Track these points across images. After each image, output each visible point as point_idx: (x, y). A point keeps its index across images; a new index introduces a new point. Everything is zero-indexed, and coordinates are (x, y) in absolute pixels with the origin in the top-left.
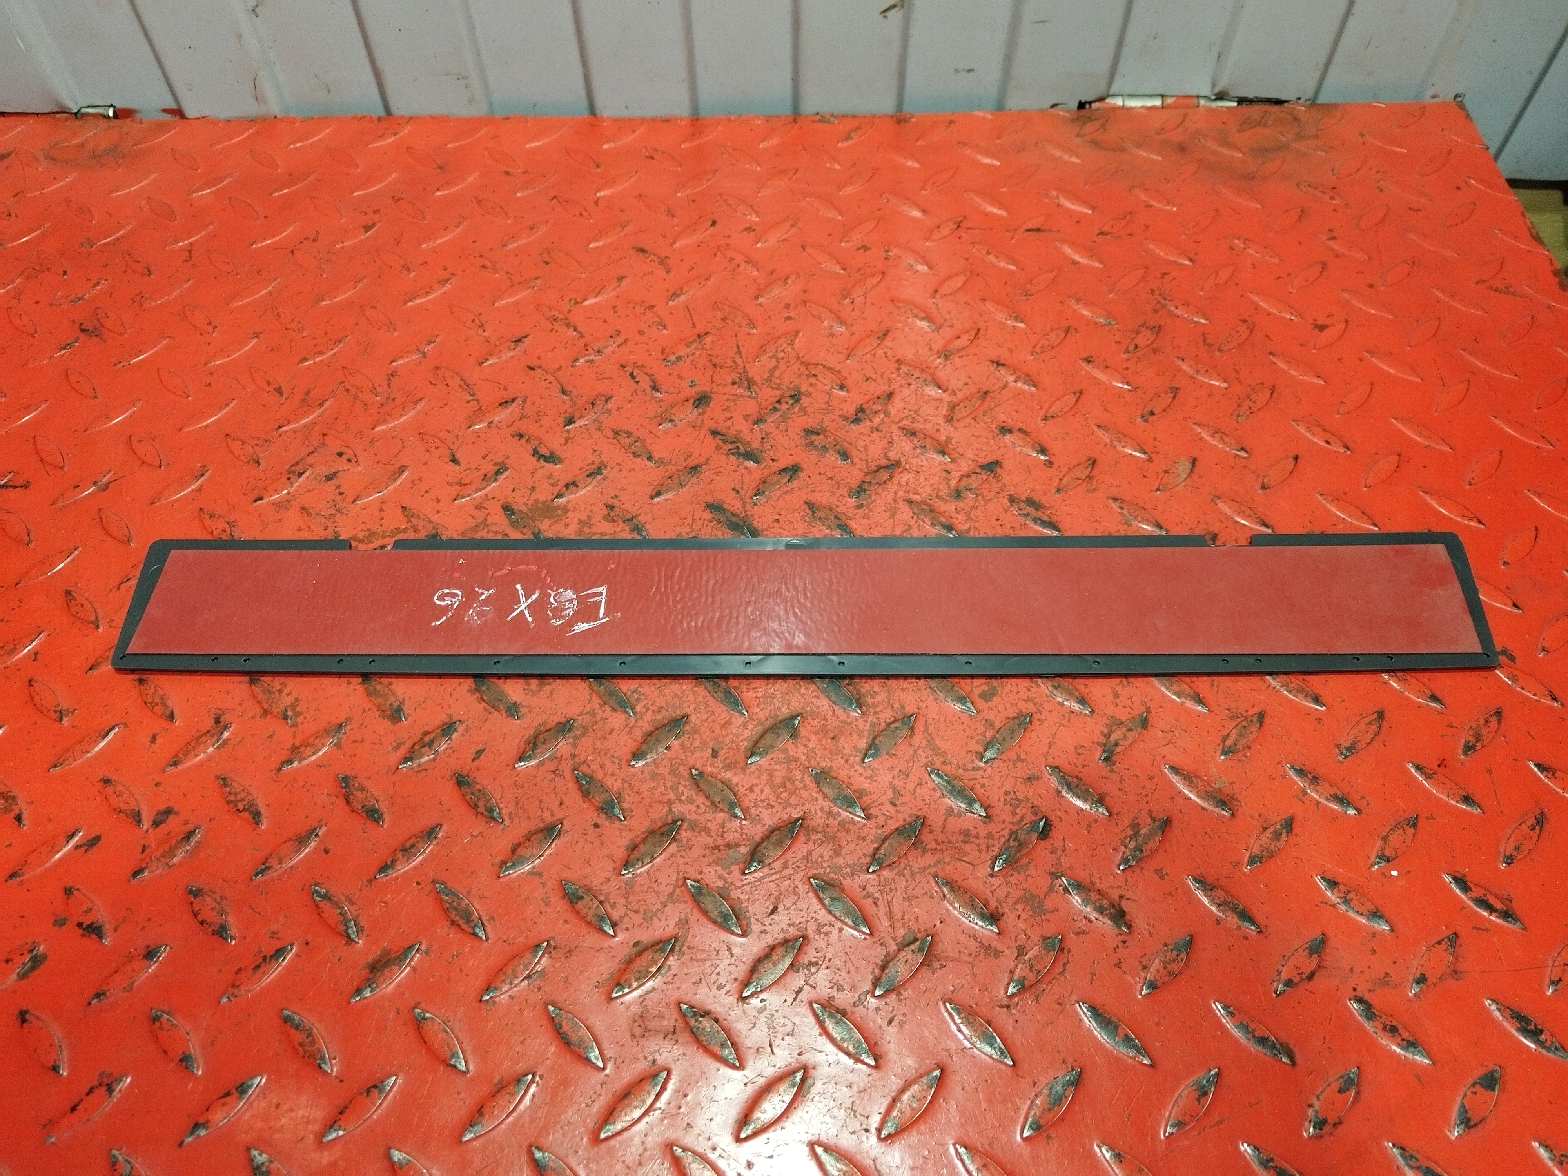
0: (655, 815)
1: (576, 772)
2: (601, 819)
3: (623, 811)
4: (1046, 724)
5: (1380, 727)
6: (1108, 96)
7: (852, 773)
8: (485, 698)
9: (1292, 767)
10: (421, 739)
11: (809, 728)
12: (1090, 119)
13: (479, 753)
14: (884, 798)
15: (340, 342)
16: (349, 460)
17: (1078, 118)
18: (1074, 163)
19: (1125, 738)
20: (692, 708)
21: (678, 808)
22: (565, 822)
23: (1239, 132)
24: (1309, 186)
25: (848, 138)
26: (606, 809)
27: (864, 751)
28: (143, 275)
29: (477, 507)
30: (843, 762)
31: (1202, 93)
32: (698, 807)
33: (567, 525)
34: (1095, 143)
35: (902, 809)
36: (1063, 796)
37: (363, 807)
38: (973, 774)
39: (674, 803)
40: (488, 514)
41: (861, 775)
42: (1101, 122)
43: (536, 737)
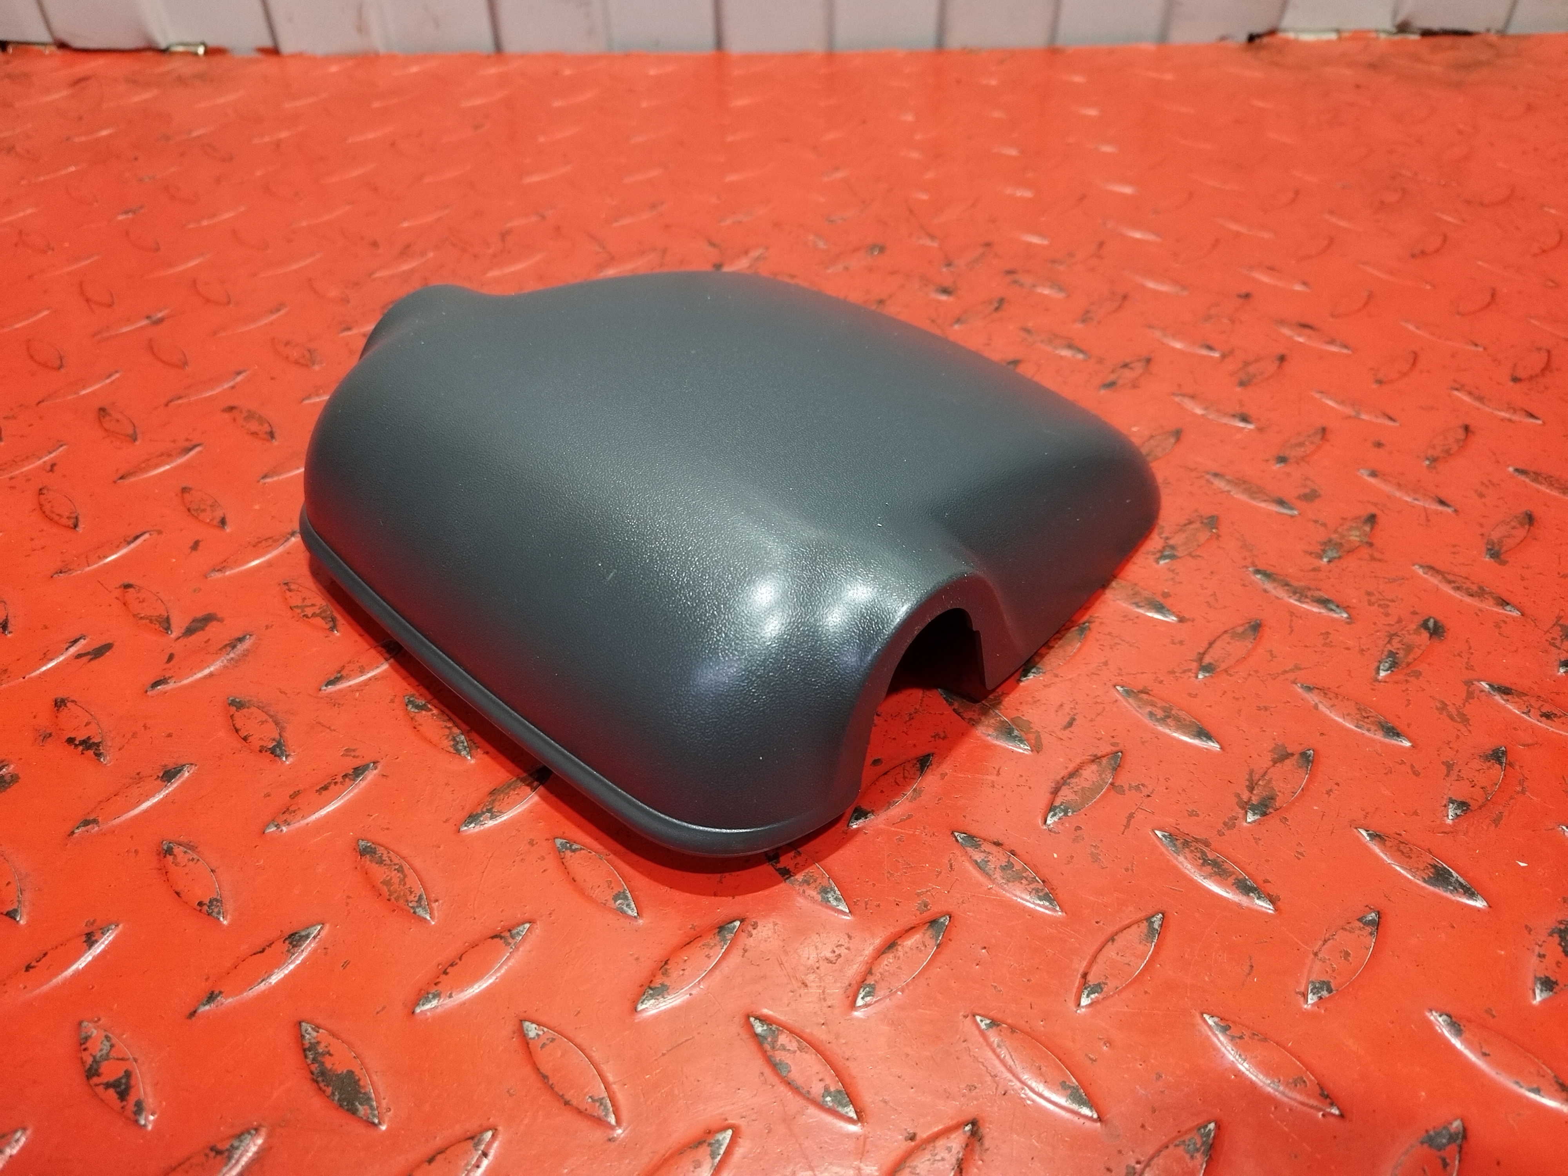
6: (1280, 29)
12: (1264, 46)
17: (1251, 48)
19: (1511, 536)
23: (1432, 54)
31: (1382, 27)
34: (1275, 64)
35: (1225, 612)
36: (1449, 595)
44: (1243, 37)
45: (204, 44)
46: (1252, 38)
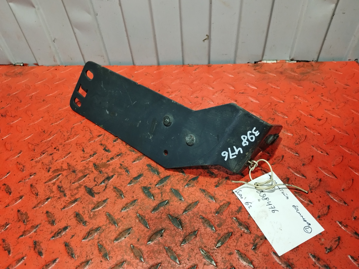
0: (118, 259)
1: (98, 244)
2: (103, 260)
3: (109, 257)
4: (236, 235)
5: (339, 242)
6: (262, 60)
7: (177, 248)
8: (78, 219)
9: (311, 254)
10: (58, 231)
11: (166, 233)
12: (257, 66)
13: (73, 236)
14: (186, 257)
15: (62, 119)
16: (57, 150)
17: (254, 65)
18: (252, 76)
19: (260, 242)
20: (134, 225)
21: (126, 257)
22: (92, 260)
23: (297, 69)
24: (316, 82)
25: (195, 70)
26: (105, 256)
27: (181, 242)
28: (19, 102)
29: (87, 164)
30: (175, 245)
31: (287, 59)
32: (131, 257)
33: (109, 169)
34: (258, 72)
35: (191, 262)
36: (240, 261)
37: (38, 251)
38: (212, 251)
39: (124, 256)
40: (89, 166)
41: (180, 249)
42: (260, 66)
43: (89, 232)
44: (254, 62)
45: (22, 63)
46: (255, 63)
